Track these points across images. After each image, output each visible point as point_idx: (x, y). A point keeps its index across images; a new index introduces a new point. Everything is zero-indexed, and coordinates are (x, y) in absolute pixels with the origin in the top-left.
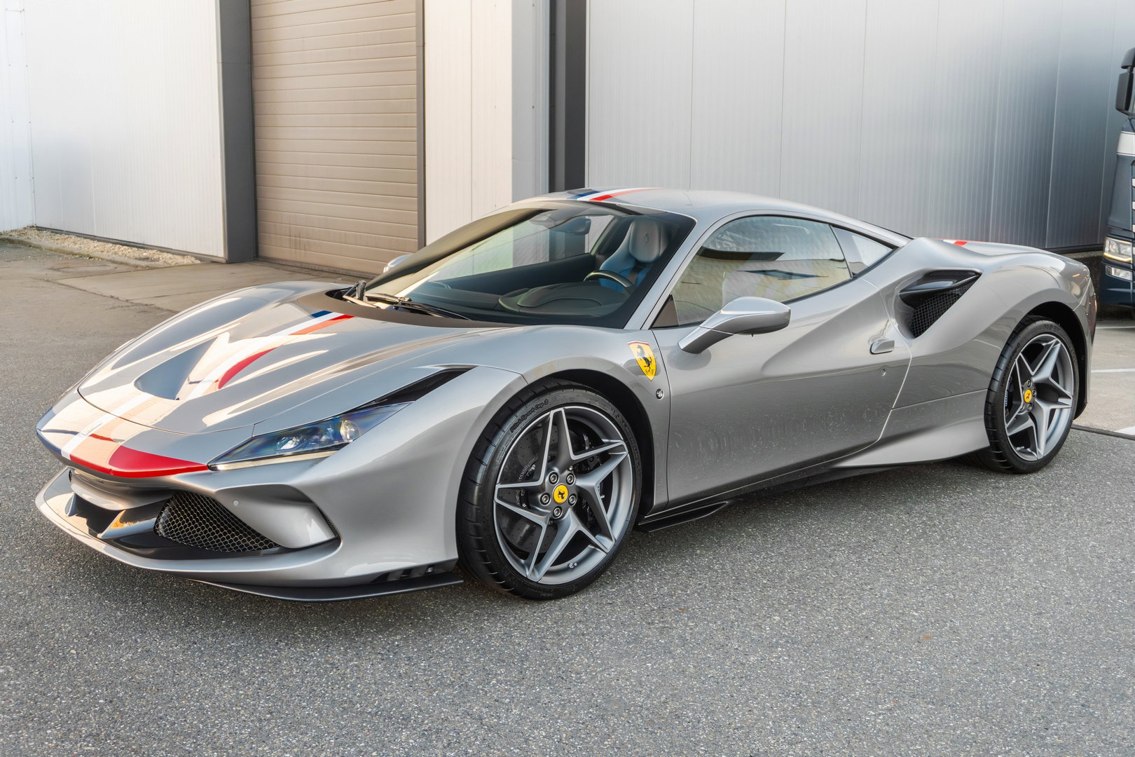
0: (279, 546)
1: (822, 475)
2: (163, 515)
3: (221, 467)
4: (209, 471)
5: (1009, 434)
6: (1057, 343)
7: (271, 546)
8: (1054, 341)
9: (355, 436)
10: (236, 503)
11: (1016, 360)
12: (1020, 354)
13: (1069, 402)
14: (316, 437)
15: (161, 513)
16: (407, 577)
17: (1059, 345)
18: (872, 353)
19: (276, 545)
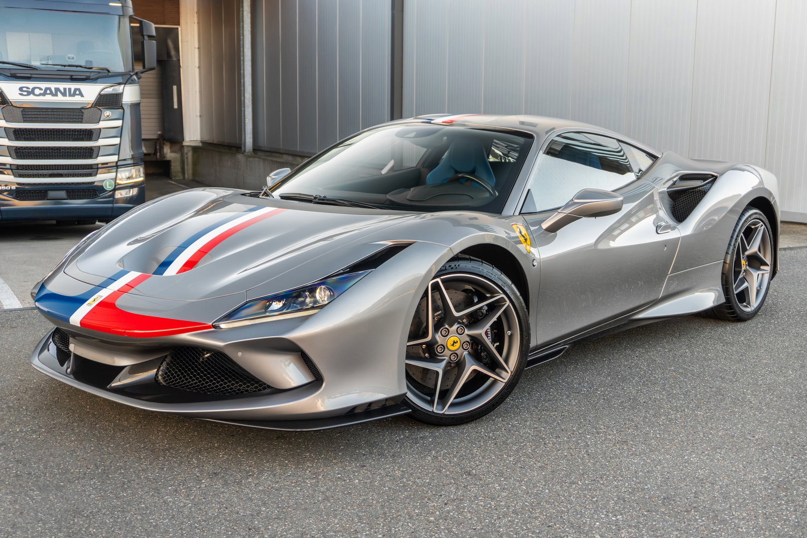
0: (272, 387)
1: (624, 325)
2: (161, 368)
3: (223, 326)
4: (213, 329)
5: (735, 293)
6: (762, 225)
7: (264, 388)
8: (760, 224)
9: (332, 299)
10: (240, 354)
11: (740, 238)
12: (742, 234)
13: (768, 268)
14: (301, 299)
15: (160, 367)
16: (369, 410)
17: (763, 227)
18: (658, 233)
19: (269, 387)
